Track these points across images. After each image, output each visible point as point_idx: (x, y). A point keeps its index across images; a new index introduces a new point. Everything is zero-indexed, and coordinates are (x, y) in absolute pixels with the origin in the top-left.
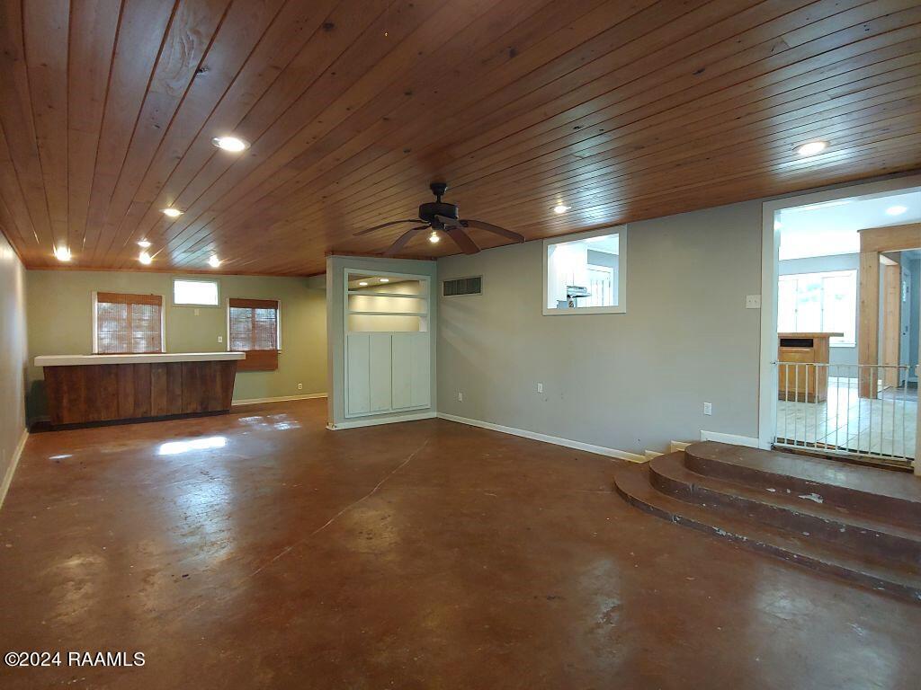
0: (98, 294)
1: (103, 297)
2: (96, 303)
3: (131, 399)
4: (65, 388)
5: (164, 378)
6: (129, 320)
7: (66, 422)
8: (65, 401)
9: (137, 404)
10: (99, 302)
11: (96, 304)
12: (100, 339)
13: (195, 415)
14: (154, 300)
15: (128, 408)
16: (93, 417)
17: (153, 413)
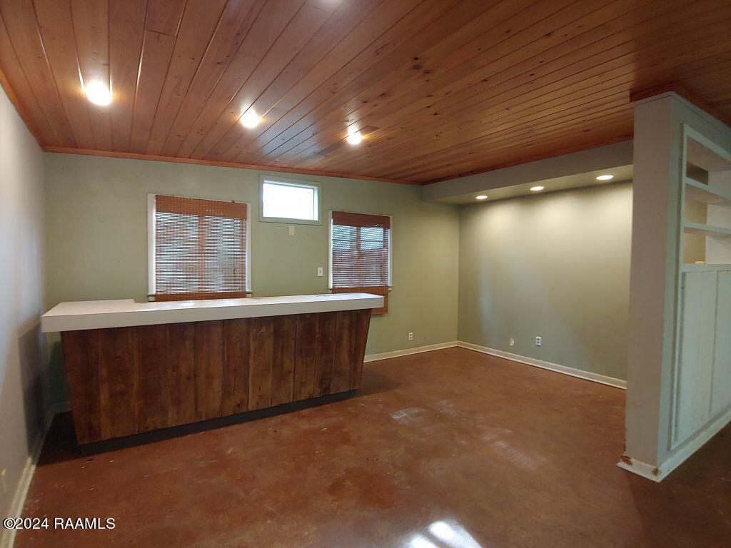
0: (158, 197)
1: (164, 204)
2: (154, 213)
3: (217, 384)
4: (104, 372)
5: (269, 345)
6: (201, 242)
7: (107, 434)
8: (104, 399)
9: (227, 393)
10: (157, 211)
11: (154, 216)
12: (158, 271)
13: (312, 402)
14: (236, 211)
15: (213, 402)
16: (154, 422)
17: (252, 406)
